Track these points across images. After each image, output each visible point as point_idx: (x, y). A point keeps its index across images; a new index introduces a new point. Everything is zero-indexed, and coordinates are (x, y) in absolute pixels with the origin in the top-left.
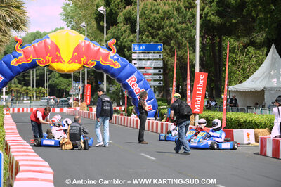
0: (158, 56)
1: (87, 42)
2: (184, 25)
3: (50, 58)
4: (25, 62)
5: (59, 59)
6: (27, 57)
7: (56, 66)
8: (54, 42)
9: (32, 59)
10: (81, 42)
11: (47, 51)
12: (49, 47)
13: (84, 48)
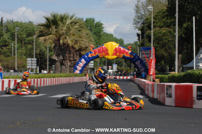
1: (120, 47)
2: (172, 39)
3: (104, 54)
4: (94, 55)
5: (108, 54)
6: (95, 53)
8: (106, 47)
9: (97, 54)
10: (117, 47)
11: (103, 51)
12: (104, 49)
13: (118, 50)
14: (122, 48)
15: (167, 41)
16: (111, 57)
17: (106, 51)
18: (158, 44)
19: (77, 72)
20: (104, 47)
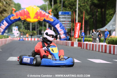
0: (69, 17)
1: (41, 11)
3: (26, 17)
5: (29, 17)
6: (17, 16)
9: (19, 17)
11: (25, 14)
12: (26, 12)
13: (39, 13)
16: (32, 20)
17: (28, 14)
18: (71, 9)
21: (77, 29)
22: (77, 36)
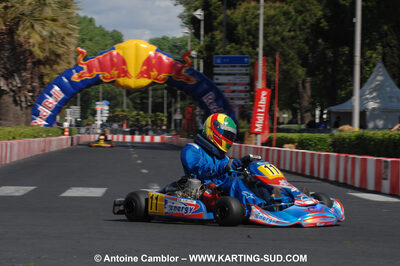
0: (244, 70)
1: (159, 54)
2: (292, 33)
3: (116, 72)
5: (125, 73)
6: (90, 70)
7: (122, 81)
8: (121, 53)
9: (95, 73)
10: (152, 53)
11: (113, 65)
12: (115, 60)
13: (154, 61)
14: (164, 57)
15: (278, 39)
17: (121, 65)
19: (41, 122)
20: (115, 53)
21: (261, 108)
22: (259, 127)
